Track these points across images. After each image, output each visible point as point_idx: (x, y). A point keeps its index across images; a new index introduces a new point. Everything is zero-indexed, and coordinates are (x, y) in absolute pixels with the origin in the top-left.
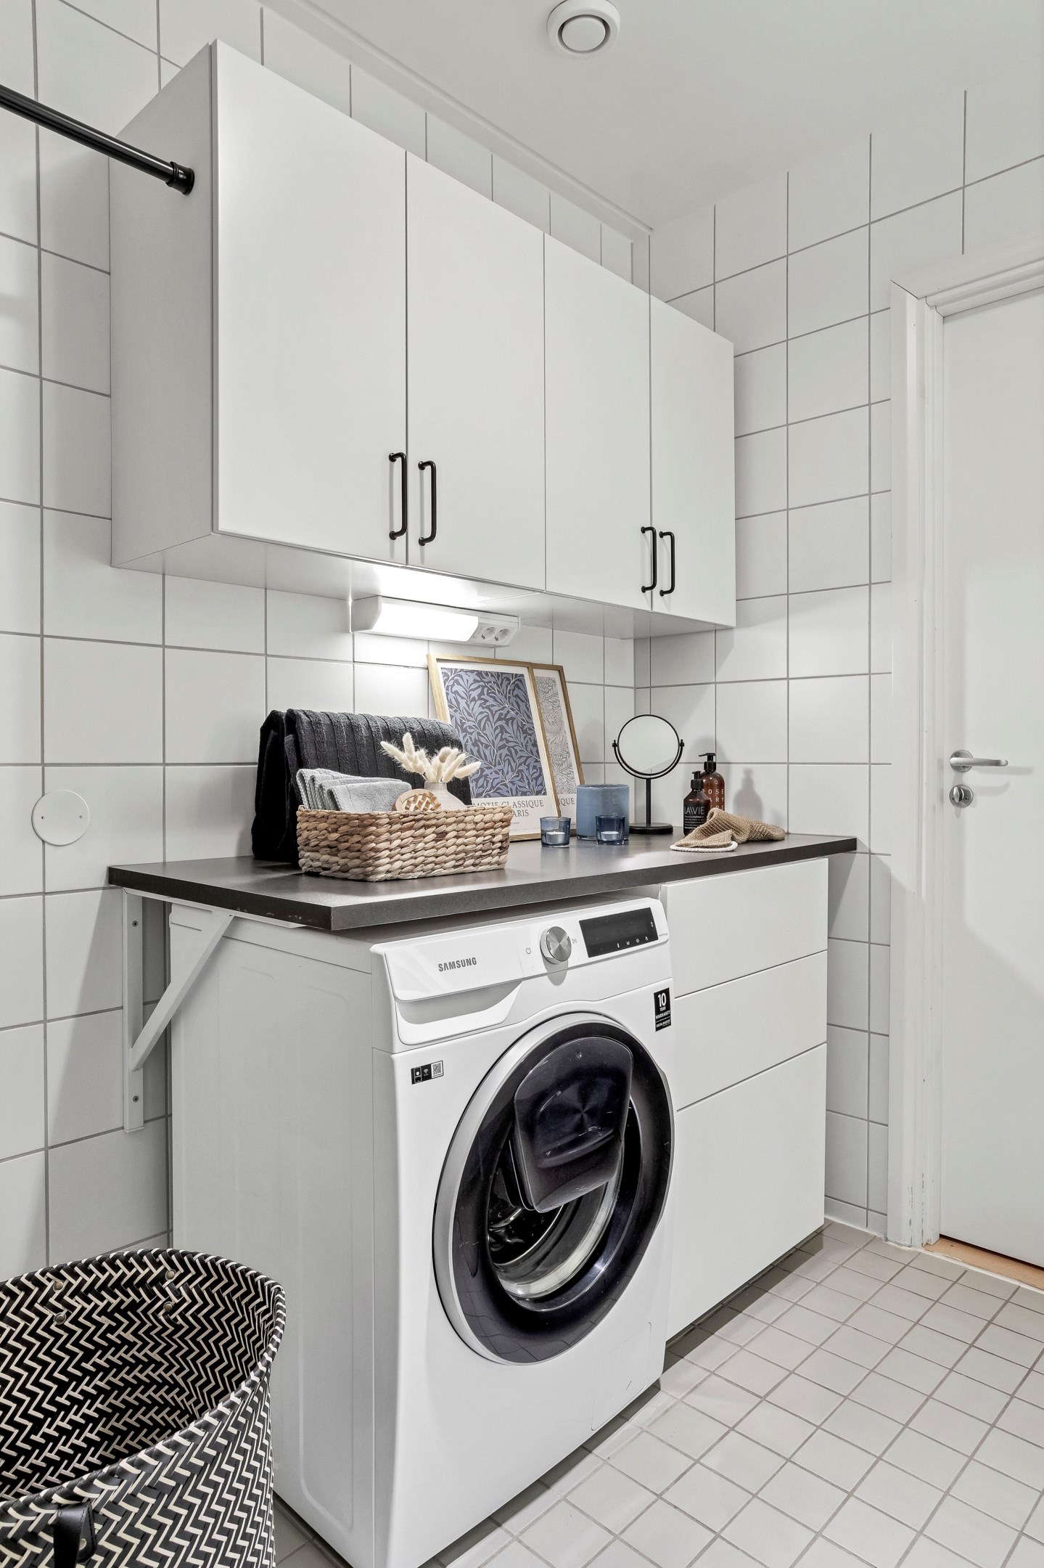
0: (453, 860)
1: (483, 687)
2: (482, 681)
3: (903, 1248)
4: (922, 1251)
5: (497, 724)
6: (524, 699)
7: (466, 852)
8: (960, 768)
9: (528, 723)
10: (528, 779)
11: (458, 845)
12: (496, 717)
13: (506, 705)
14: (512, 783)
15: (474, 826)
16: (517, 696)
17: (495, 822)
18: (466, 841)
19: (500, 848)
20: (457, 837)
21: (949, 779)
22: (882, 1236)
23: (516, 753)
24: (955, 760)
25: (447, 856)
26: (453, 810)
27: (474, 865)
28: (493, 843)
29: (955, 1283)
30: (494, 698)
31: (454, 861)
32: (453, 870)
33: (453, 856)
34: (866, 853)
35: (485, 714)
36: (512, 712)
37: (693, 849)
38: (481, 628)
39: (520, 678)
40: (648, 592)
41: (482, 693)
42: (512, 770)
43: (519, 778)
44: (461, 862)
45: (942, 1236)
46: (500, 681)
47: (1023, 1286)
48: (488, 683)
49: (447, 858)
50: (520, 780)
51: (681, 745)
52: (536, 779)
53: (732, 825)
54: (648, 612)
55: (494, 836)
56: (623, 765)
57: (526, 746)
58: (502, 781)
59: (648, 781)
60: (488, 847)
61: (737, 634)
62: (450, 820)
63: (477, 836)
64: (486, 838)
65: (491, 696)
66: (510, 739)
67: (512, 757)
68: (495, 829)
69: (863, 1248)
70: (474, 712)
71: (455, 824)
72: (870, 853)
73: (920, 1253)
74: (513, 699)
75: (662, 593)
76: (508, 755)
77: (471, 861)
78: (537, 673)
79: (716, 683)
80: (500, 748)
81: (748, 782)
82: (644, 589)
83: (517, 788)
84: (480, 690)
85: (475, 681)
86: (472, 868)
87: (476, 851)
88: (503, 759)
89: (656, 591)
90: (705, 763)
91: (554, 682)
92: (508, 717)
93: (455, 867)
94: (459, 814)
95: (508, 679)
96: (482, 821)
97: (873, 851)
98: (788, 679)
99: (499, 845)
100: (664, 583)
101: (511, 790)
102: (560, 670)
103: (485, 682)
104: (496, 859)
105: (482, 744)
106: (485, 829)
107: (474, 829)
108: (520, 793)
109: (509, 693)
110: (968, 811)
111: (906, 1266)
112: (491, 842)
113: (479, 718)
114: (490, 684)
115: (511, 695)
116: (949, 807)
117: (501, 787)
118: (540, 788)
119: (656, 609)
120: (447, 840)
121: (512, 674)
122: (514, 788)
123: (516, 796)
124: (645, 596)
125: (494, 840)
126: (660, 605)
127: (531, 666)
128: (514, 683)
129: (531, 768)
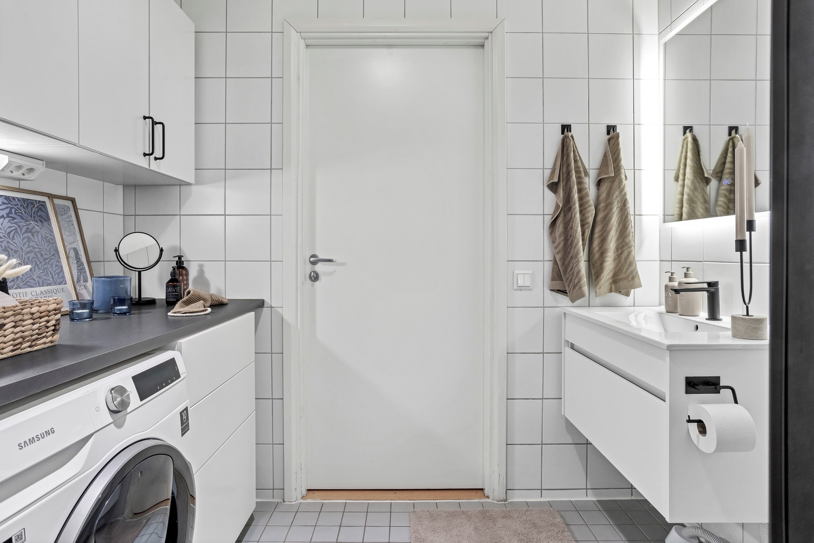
0: (10, 345)
1: (11, 209)
2: (9, 203)
3: (293, 503)
4: (302, 501)
5: (24, 235)
6: (46, 219)
7: (23, 338)
8: (314, 263)
9: (50, 235)
10: (51, 274)
11: (16, 333)
12: (24, 230)
13: (32, 222)
14: (39, 277)
15: (31, 316)
16: (40, 216)
17: (49, 312)
18: (23, 329)
19: (53, 330)
20: (15, 327)
21: (309, 268)
22: (281, 501)
23: (42, 255)
24: (312, 259)
25: (5, 343)
26: (11, 305)
27: (30, 347)
28: (47, 327)
29: (320, 512)
30: (21, 216)
31: (12, 347)
32: (11, 354)
33: (12, 342)
34: (269, 307)
35: (13, 228)
36: (37, 227)
37: (183, 315)
38: (11, 165)
39: (43, 204)
40: (147, 157)
41: (10, 212)
42: (39, 268)
43: (44, 274)
44: (18, 346)
45: (308, 490)
46: (26, 204)
47: (347, 501)
48: (15, 205)
49: (5, 345)
50: (45, 275)
51: (162, 250)
52: (58, 274)
53: (201, 297)
54: (146, 169)
55: (48, 322)
56: (122, 262)
57: (50, 251)
58: (30, 277)
59: (140, 273)
60: (44, 331)
61: (194, 189)
62: (7, 314)
63: (33, 324)
64: (42, 324)
65: (18, 215)
66: (36, 246)
67: (38, 258)
68: (49, 316)
69: (274, 511)
70: (3, 226)
71: (13, 317)
72: (271, 307)
73: (301, 503)
74: (37, 218)
75: (156, 159)
76: (35, 258)
77: (28, 344)
78: (56, 201)
79: (180, 215)
80: (28, 253)
81: (201, 272)
82: (145, 155)
83: (43, 281)
84: (8, 210)
85: (3, 203)
86: (29, 349)
87: (32, 336)
88: (30, 260)
89: (152, 157)
90: (177, 262)
91: (68, 208)
92: (34, 231)
93: (13, 351)
94: (16, 308)
95: (32, 204)
96: (38, 312)
97: (272, 306)
98: (225, 215)
99: (53, 328)
100: (158, 153)
101: (38, 282)
102: (73, 201)
103: (12, 205)
104: (50, 339)
105: (12, 250)
106: (41, 318)
107: (31, 319)
108: (45, 284)
109: (34, 213)
110: (317, 283)
111: (296, 512)
112: (46, 327)
113: (8, 230)
114: (17, 206)
115: (36, 216)
116: (309, 282)
117: (30, 280)
118: (61, 280)
119: (152, 168)
120: (5, 331)
121: (36, 201)
122: (41, 281)
123: (43, 286)
124: (146, 159)
125: (49, 324)
126: (155, 166)
127: (51, 197)
128: (37, 207)
129: (54, 267)
